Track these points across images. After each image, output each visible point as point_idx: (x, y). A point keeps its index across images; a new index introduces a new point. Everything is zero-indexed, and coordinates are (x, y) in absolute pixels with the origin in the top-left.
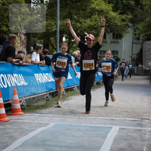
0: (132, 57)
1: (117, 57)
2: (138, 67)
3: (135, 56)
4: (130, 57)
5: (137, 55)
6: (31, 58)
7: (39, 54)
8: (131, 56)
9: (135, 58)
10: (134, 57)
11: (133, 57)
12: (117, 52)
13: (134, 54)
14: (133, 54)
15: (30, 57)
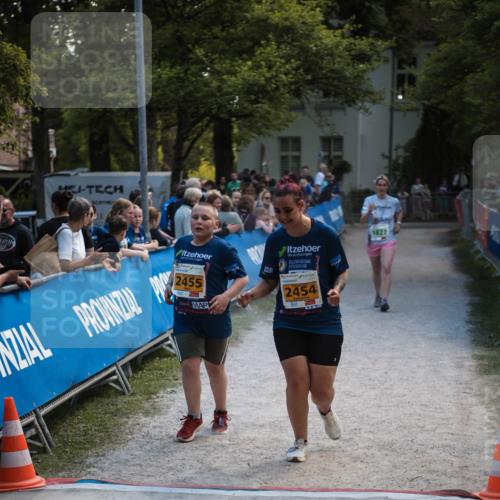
0: (390, 158)
1: (340, 157)
2: (412, 192)
3: (401, 152)
4: (384, 156)
5: (406, 148)
6: (56, 250)
7: (80, 231)
8: (387, 153)
9: (401, 161)
10: (398, 157)
11: (394, 157)
12: (339, 140)
13: (398, 148)
14: (394, 147)
15: (54, 247)
